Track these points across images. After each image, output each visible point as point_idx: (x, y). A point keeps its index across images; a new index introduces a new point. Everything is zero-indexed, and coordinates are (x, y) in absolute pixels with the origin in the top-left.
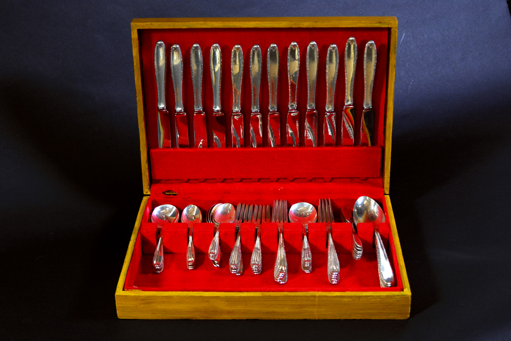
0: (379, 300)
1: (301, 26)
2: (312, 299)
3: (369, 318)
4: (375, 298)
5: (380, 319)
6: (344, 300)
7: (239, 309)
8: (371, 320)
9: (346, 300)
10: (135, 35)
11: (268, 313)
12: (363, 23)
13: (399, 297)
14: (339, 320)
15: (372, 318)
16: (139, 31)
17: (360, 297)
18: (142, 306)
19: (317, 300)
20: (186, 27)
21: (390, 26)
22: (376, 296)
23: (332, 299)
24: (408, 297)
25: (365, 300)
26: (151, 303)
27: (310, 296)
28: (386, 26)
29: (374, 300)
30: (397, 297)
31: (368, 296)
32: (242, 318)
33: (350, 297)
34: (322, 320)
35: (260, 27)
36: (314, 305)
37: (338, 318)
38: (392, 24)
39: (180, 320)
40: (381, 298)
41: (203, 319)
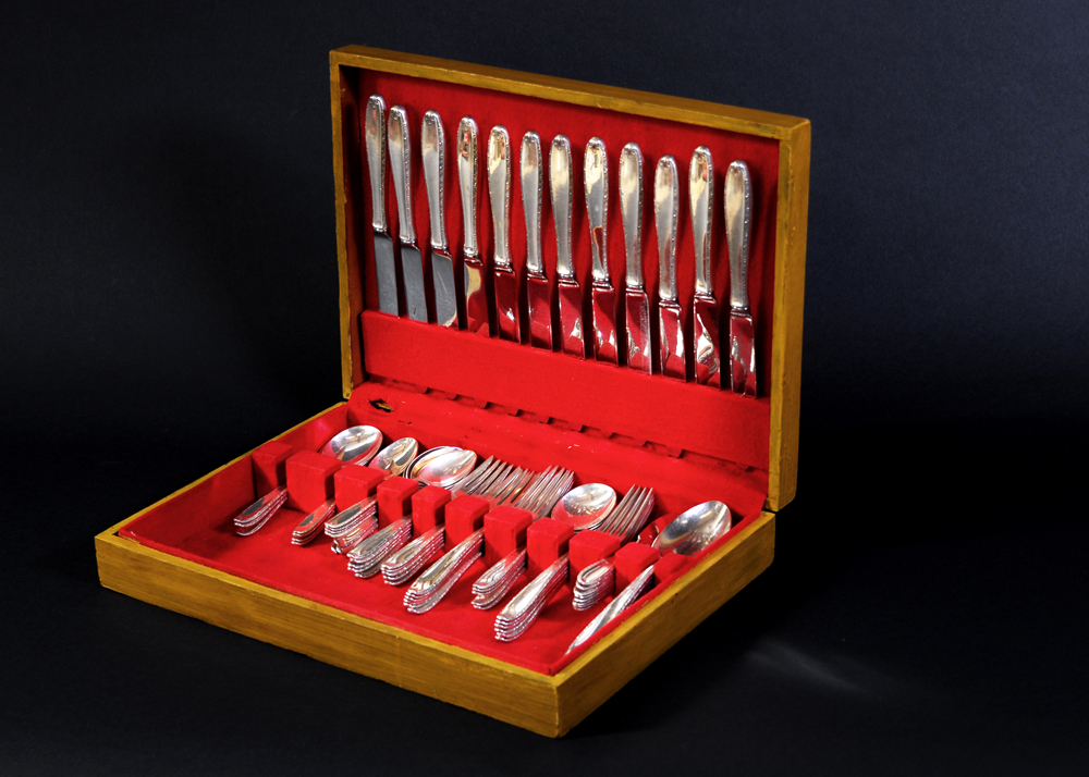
0: (502, 679)
1: (612, 107)
2: (389, 640)
3: (489, 715)
4: (492, 673)
5: (507, 721)
6: (442, 660)
7: (276, 624)
8: (491, 718)
9: (446, 661)
10: (335, 76)
11: (322, 648)
12: (727, 121)
13: (536, 684)
14: (437, 700)
15: (494, 717)
16: (343, 68)
17: (468, 662)
18: (133, 571)
19: (398, 645)
20: (416, 75)
21: (776, 137)
22: (496, 669)
23: (422, 651)
24: (551, 690)
25: (478, 671)
26: (146, 569)
27: (386, 634)
28: (769, 135)
29: (492, 676)
30: (532, 683)
31: (483, 665)
32: (281, 646)
33: (453, 657)
34: (409, 692)
35: (542, 96)
36: (394, 655)
37: (435, 696)
38: (780, 132)
39: (188, 617)
40: (506, 677)
41: (224, 627)
